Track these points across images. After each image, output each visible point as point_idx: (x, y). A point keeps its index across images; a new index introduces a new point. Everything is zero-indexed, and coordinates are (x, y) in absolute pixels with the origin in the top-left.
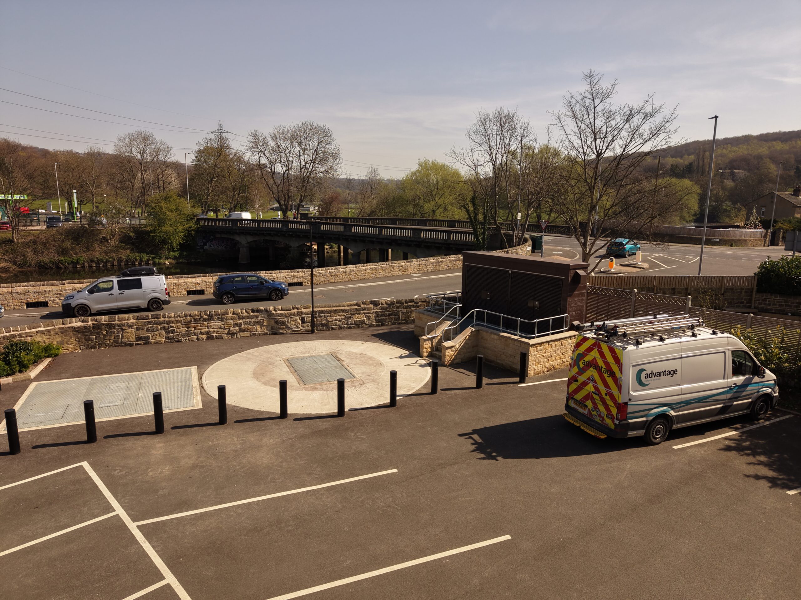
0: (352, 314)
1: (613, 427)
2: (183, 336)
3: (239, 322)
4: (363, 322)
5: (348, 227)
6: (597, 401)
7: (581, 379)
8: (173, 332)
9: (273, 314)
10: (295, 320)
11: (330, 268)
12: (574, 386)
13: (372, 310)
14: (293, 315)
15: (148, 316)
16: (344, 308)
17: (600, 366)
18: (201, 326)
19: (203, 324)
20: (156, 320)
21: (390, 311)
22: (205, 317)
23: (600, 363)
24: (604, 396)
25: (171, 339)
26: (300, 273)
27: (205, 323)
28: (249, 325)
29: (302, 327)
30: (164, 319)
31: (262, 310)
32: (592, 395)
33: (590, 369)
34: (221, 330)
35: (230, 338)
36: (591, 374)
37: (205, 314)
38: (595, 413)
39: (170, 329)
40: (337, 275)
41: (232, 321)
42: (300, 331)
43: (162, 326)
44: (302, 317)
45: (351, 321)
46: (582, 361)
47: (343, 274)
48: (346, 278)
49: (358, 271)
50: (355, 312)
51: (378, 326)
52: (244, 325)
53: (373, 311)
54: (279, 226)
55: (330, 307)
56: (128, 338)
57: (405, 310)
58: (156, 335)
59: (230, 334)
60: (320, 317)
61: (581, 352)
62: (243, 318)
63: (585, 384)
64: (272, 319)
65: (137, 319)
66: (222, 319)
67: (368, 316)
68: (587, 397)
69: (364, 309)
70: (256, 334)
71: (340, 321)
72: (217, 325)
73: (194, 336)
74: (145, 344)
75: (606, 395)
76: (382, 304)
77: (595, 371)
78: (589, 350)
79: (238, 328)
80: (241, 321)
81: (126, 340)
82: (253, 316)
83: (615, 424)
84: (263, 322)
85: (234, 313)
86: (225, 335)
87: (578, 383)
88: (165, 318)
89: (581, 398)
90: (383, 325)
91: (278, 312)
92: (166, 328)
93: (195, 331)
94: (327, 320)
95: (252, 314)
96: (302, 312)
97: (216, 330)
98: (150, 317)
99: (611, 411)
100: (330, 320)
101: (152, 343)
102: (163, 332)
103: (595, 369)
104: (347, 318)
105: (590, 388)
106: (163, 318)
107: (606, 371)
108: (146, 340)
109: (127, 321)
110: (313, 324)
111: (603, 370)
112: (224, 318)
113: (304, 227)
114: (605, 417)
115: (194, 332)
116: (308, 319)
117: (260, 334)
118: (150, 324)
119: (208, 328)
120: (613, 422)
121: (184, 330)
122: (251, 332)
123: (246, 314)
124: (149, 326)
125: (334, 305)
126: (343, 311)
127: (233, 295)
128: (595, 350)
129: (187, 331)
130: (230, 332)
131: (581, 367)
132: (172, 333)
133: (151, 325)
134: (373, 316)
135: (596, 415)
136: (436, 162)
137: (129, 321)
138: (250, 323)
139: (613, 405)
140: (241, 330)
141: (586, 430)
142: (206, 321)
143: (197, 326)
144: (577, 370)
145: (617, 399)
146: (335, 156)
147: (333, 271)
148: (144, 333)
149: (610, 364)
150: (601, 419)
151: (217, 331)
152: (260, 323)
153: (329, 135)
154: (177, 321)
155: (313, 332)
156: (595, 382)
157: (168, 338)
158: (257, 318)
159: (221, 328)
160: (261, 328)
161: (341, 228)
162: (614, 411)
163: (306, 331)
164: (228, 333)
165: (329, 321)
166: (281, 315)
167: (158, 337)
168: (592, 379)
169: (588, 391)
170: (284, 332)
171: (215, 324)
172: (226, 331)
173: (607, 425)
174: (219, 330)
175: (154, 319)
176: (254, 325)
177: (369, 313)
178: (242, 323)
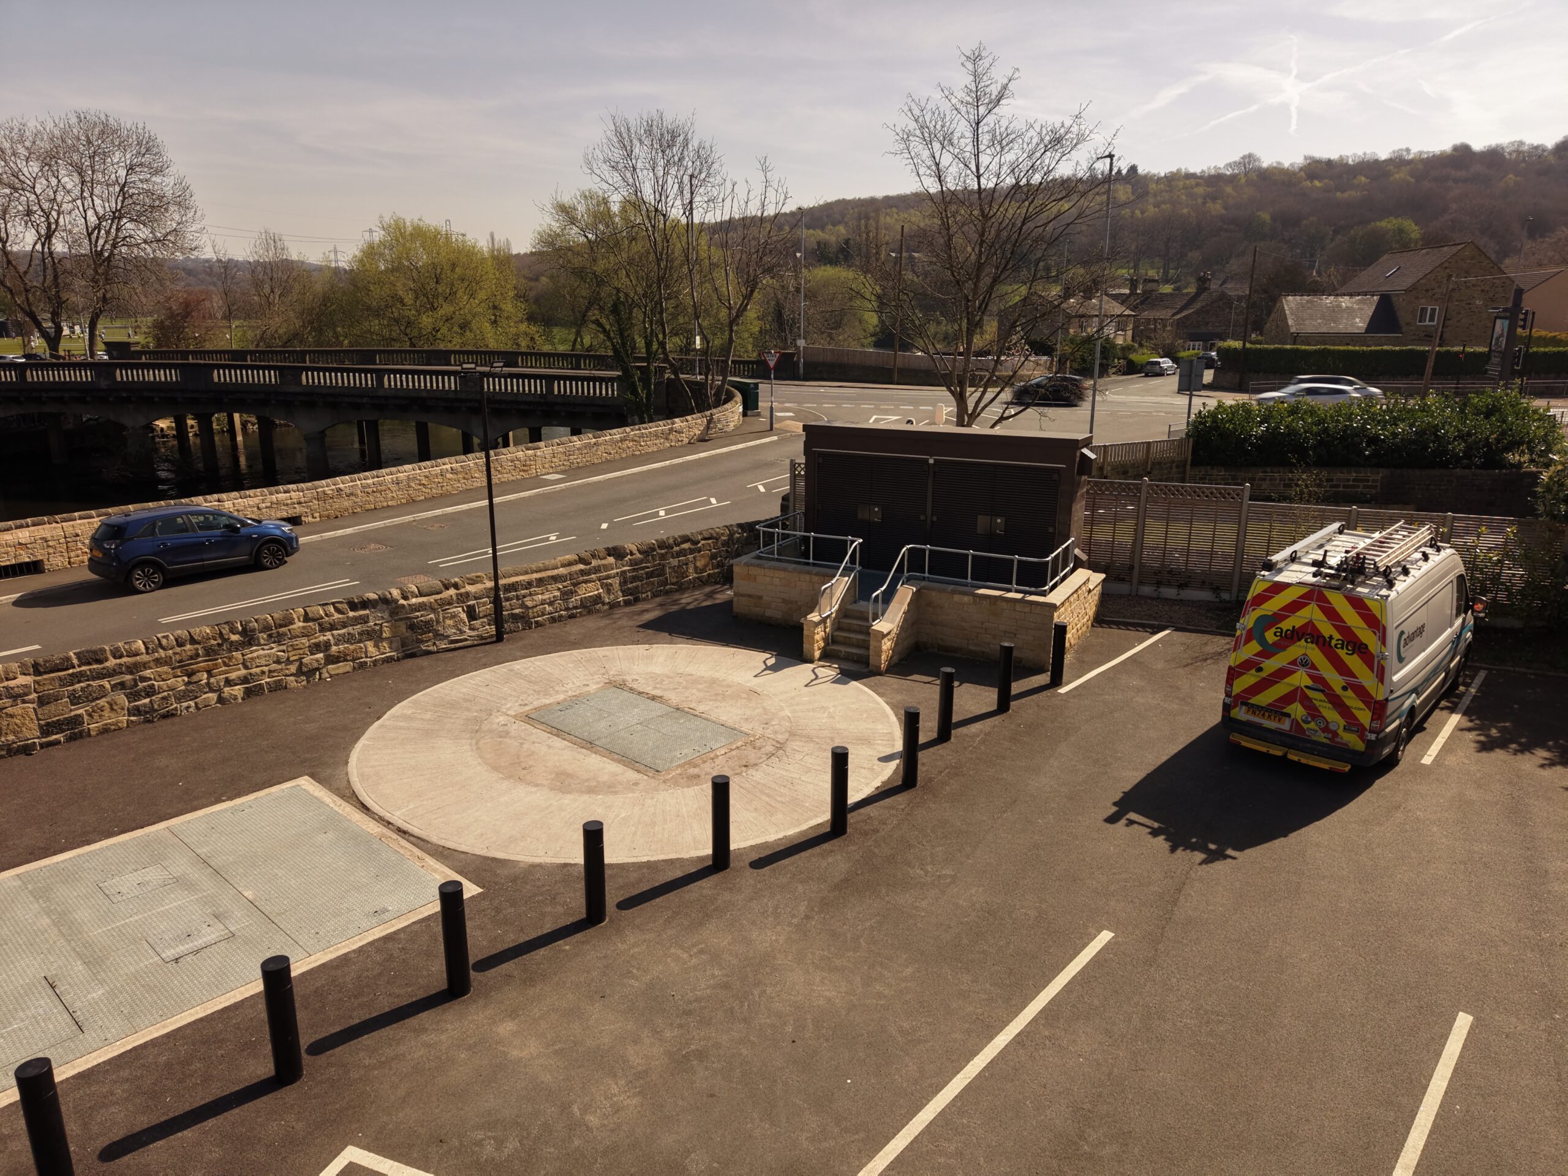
0: (575, 585)
1: (1360, 746)
2: (179, 700)
3: (322, 638)
4: (598, 599)
5: (290, 373)
6: (1317, 703)
7: (1271, 665)
8: (150, 692)
9: (403, 605)
10: (453, 616)
11: (361, 475)
12: (1249, 679)
13: (612, 569)
14: (450, 604)
15: (68, 659)
16: (555, 572)
17: (1327, 636)
18: (225, 664)
19: (230, 659)
20: (95, 666)
21: (648, 567)
22: (235, 638)
23: (1327, 629)
24: (1338, 691)
25: (146, 712)
26: (293, 494)
27: (237, 655)
28: (347, 642)
29: (472, 629)
30: (118, 661)
31: (375, 600)
32: (1303, 693)
33: (1298, 643)
34: (280, 667)
35: (304, 683)
36: (1302, 651)
37: (233, 631)
38: (1312, 725)
39: (141, 685)
40: (380, 492)
41: (304, 640)
42: (466, 640)
43: (116, 680)
44: (468, 607)
45: (574, 600)
46: (1273, 630)
47: (394, 488)
48: (401, 496)
49: (426, 477)
50: (581, 578)
51: (627, 603)
52: (336, 644)
53: (615, 571)
54: (86, 376)
55: (526, 573)
56: (14, 733)
57: (674, 562)
58: (102, 709)
59: (303, 674)
60: (507, 599)
61: (1270, 613)
62: (332, 627)
63: (1282, 674)
64: (401, 620)
65: (37, 672)
66: (279, 639)
67: (607, 585)
68: (1289, 698)
69: (597, 570)
70: (366, 663)
71: (551, 603)
72: (269, 656)
73: (210, 695)
74: (71, 739)
75: (1344, 688)
76: (632, 554)
77: (1314, 646)
78: (1294, 607)
79: (321, 655)
80: (328, 636)
81: (11, 737)
82: (355, 618)
83: (1369, 743)
84: (381, 631)
85: (307, 618)
86: (292, 678)
87: (1264, 674)
88: (121, 657)
89: (1270, 700)
90: (637, 600)
91: (414, 601)
92: (128, 684)
93: (212, 680)
94: (523, 606)
95: (351, 614)
96: (467, 594)
97: (266, 669)
98: (75, 661)
99: (1355, 718)
100: (529, 604)
101: (92, 733)
102: (122, 699)
103: (1312, 642)
104: (566, 595)
105: (1300, 679)
106: (115, 657)
107: (1343, 645)
108: (74, 730)
109: (6, 684)
110: (498, 618)
111: (1333, 643)
112: (285, 634)
113: (161, 375)
114: (1340, 732)
115: (208, 684)
116: (485, 607)
117: (375, 663)
118: (79, 682)
119: (246, 667)
120: (1362, 737)
121: (180, 683)
122: (353, 660)
123: (337, 616)
124: (78, 686)
125: (534, 567)
126: (555, 579)
127: (158, 567)
128: (1311, 606)
129: (189, 683)
130: (305, 669)
131: (1270, 642)
132: (148, 695)
133: (82, 684)
134: (616, 582)
135: (1316, 728)
136: (421, 224)
137: (12, 683)
138: (349, 639)
139: (1361, 705)
140: (331, 660)
141: (1303, 761)
142: (237, 650)
143: (216, 666)
144: (1259, 648)
145: (1374, 696)
146: (182, 203)
147: (370, 481)
148: (64, 710)
149: (1354, 630)
150: (1330, 736)
151: (270, 671)
152: (374, 636)
153: (155, 150)
154: (158, 662)
155: (499, 638)
156: (1313, 667)
157: (137, 711)
158: (366, 622)
159: (278, 662)
160: (376, 646)
161: (270, 377)
162: (1364, 717)
163: (481, 637)
164: (300, 672)
165: (527, 608)
166: (421, 607)
167: (106, 713)
168: (1305, 663)
169: (1293, 685)
170: (431, 648)
171: (261, 652)
172: (293, 668)
173: (1346, 745)
174: (274, 666)
175: (89, 664)
176: (360, 641)
177: (608, 577)
178: (332, 642)
